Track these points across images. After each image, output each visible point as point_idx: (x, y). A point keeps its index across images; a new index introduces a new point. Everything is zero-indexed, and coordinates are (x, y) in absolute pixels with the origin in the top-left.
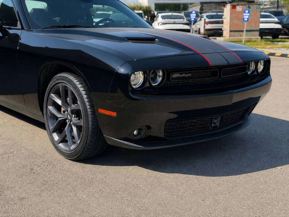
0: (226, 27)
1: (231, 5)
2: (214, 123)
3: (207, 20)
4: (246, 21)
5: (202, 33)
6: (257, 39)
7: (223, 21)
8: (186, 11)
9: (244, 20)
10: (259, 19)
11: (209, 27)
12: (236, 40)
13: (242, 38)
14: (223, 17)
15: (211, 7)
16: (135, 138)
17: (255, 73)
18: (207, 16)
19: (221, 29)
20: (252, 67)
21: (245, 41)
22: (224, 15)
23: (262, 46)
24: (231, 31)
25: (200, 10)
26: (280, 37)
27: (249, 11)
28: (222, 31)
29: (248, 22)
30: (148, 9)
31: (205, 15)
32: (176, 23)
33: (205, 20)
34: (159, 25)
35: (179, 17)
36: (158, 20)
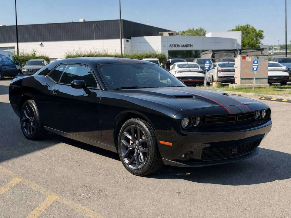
0: (237, 75)
1: (241, 56)
2: (233, 151)
3: (220, 68)
4: (255, 70)
5: (215, 80)
6: (266, 85)
7: (234, 69)
8: (198, 59)
9: (253, 70)
10: (267, 68)
11: (221, 74)
12: (247, 87)
13: (252, 84)
14: (235, 66)
15: (222, 54)
16: (183, 159)
17: (260, 118)
18: (219, 65)
19: (233, 77)
20: (258, 114)
21: (255, 88)
22: (235, 64)
23: (271, 93)
24: (242, 79)
25: (212, 57)
26: (288, 83)
27: (258, 61)
28: (234, 79)
29: (257, 71)
30: (163, 57)
31: (217, 64)
32: (192, 71)
33: (218, 68)
34: (175, 73)
35: (193, 66)
36: (174, 69)
